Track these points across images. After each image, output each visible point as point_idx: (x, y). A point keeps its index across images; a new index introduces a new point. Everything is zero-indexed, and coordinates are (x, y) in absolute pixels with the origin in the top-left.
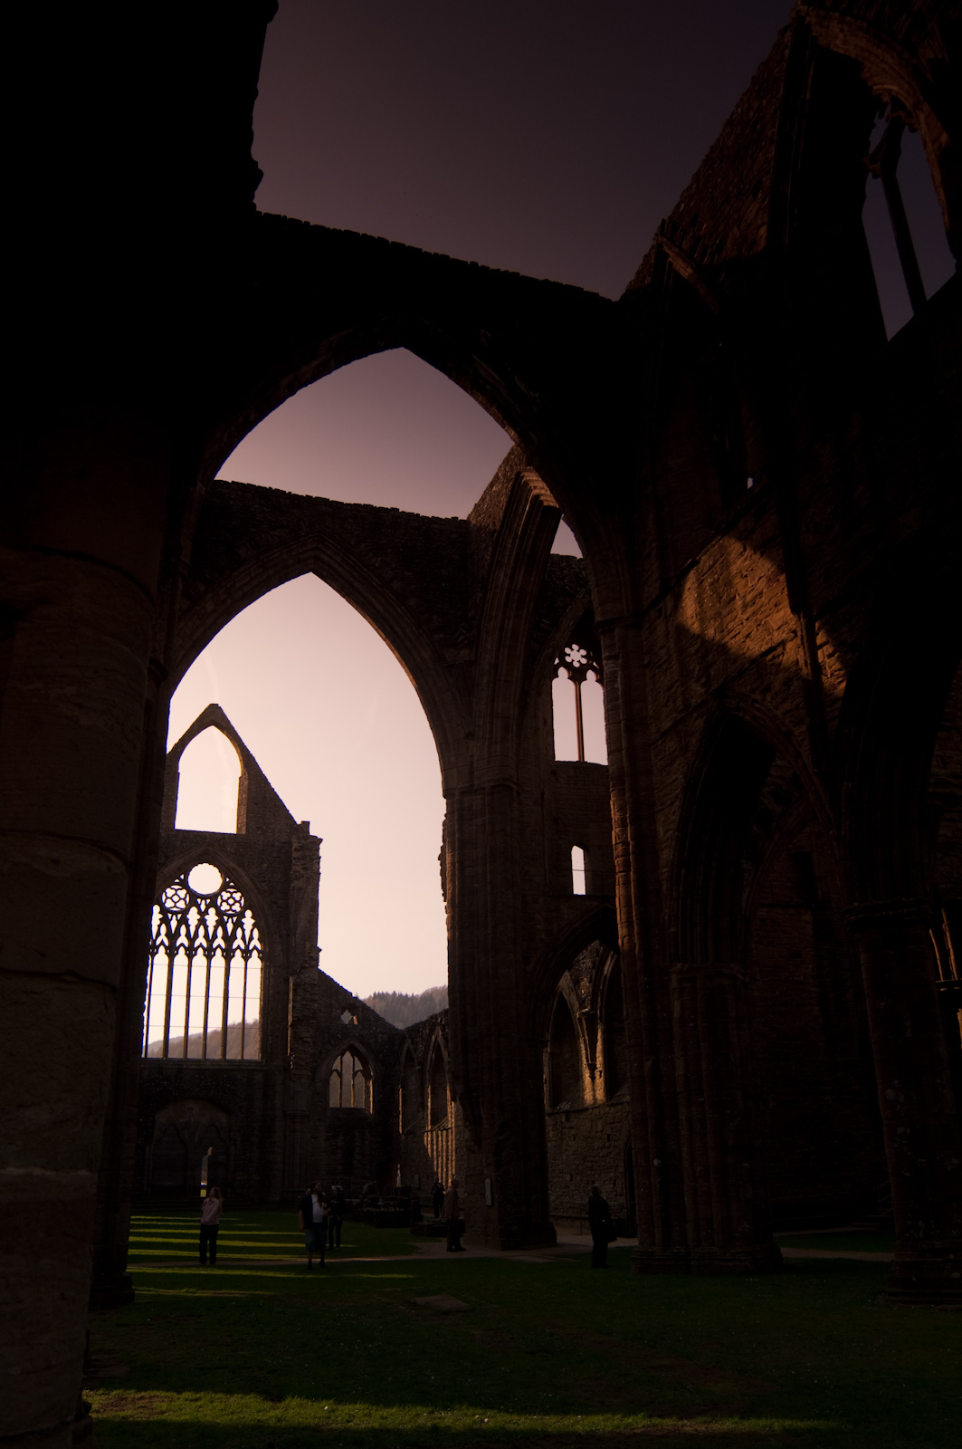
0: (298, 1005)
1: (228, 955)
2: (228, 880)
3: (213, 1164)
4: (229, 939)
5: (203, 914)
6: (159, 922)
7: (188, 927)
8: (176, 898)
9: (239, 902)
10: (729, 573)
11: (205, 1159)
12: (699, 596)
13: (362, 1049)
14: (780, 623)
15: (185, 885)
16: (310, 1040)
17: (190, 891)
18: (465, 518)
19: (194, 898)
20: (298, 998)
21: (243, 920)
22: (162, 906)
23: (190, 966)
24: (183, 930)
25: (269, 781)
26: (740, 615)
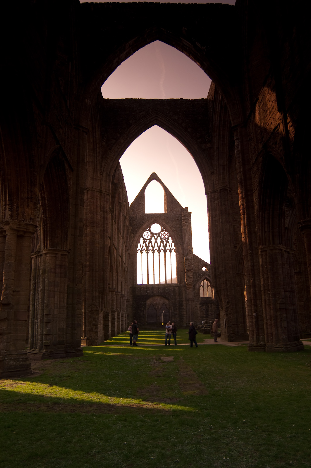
0: (187, 266)
1: (165, 251)
2: (163, 228)
3: (165, 315)
4: (165, 247)
5: (156, 239)
6: (143, 243)
7: (152, 243)
8: (147, 235)
9: (167, 234)
10: (266, 101)
11: (162, 314)
12: (259, 112)
13: (209, 279)
14: (278, 117)
15: (149, 231)
16: (192, 276)
17: (151, 233)
18: (206, 98)
19: (153, 234)
20: (187, 264)
21: (169, 240)
22: (143, 238)
23: (153, 256)
24: (150, 244)
25: (173, 195)
26: (269, 116)
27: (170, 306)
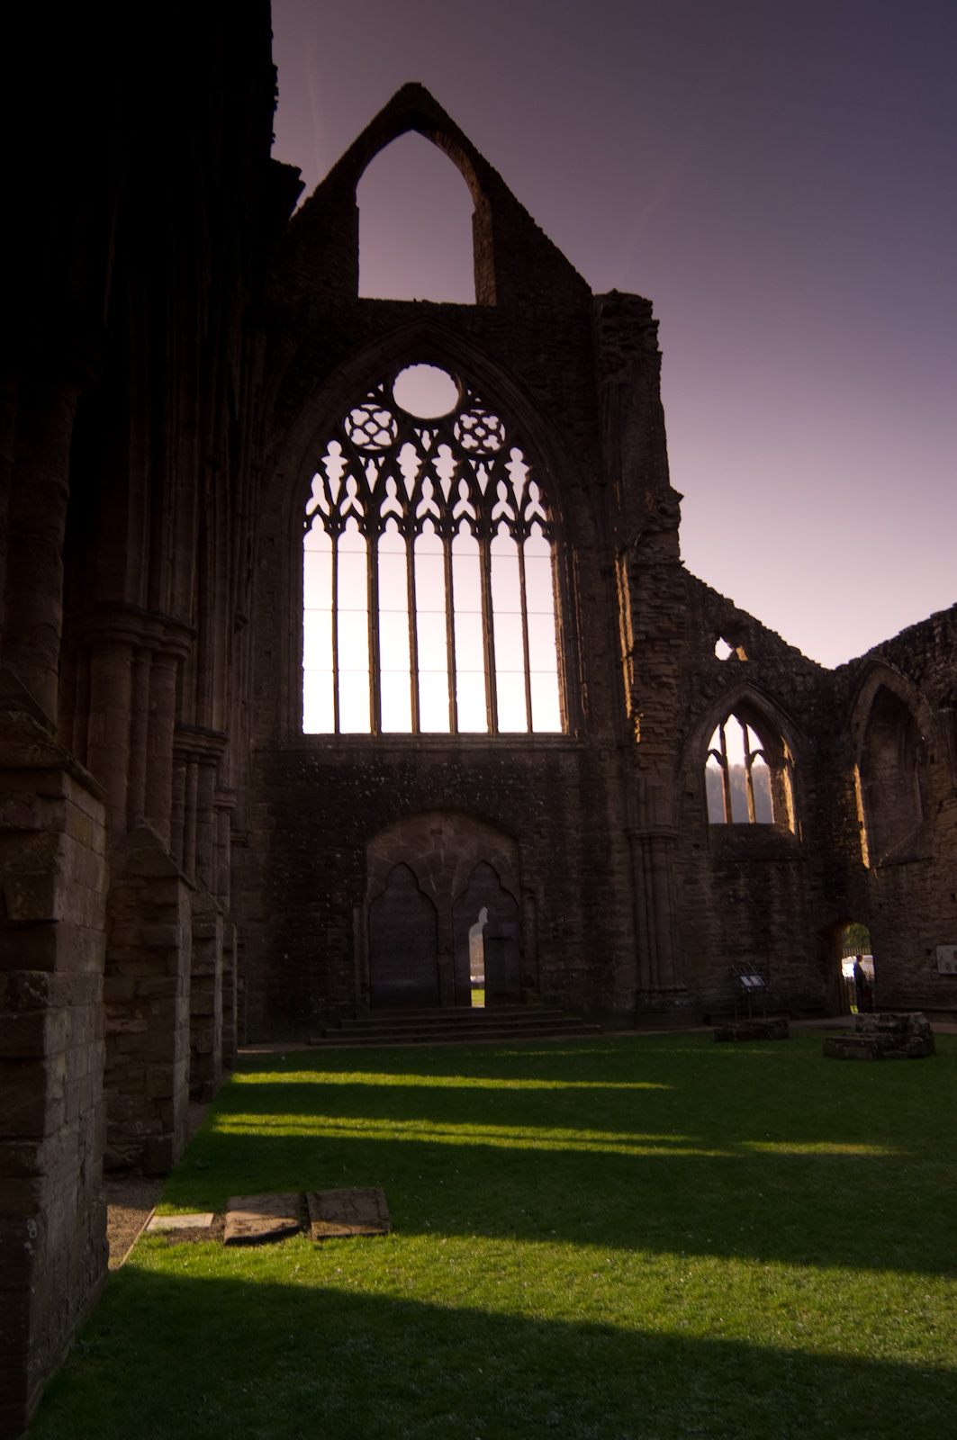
1: (484, 531)
2: (469, 392)
4: (484, 501)
5: (427, 457)
6: (341, 473)
7: (400, 480)
9: (496, 433)
11: (476, 934)
15: (387, 402)
17: (400, 416)
19: (408, 427)
21: (508, 466)
22: (345, 441)
23: (410, 554)
25: (531, 214)
27: (526, 878)
